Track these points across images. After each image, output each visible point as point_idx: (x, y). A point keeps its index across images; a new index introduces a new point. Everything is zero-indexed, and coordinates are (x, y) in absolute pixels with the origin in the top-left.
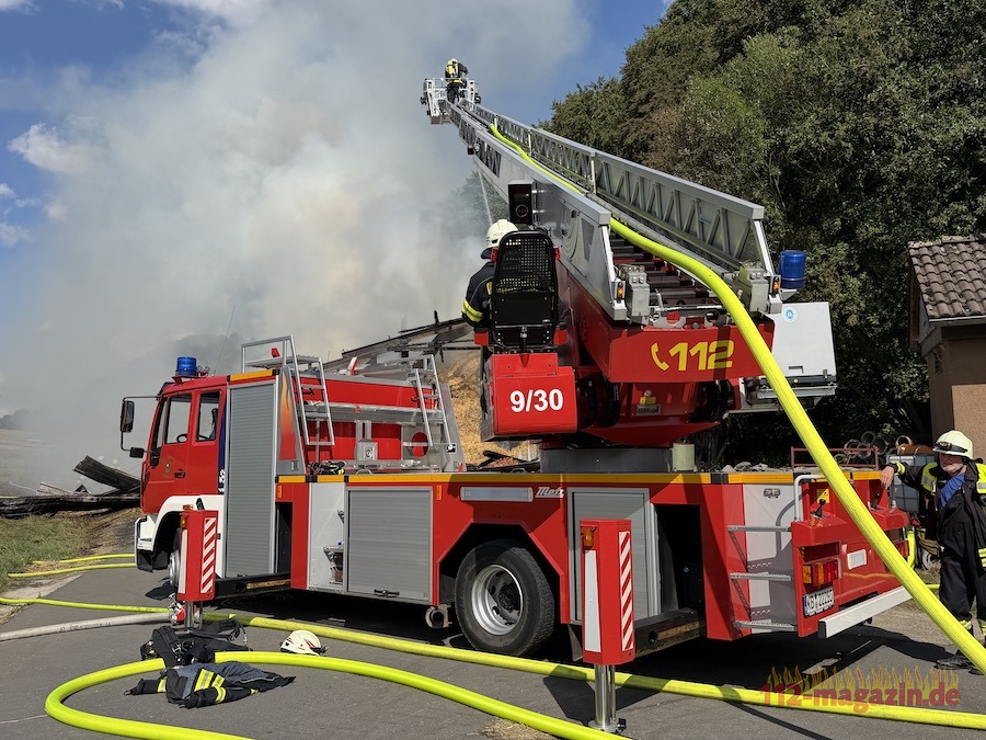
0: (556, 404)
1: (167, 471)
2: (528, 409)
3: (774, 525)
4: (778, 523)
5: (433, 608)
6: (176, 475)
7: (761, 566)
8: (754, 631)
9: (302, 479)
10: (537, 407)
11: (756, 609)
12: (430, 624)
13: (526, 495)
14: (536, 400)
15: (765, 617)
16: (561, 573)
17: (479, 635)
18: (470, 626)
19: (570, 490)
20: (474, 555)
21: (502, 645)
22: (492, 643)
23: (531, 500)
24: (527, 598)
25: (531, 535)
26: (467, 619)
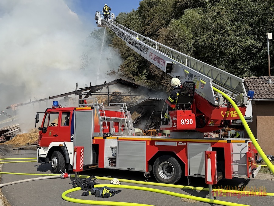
0: (191, 123)
1: (50, 134)
2: (185, 124)
3: (240, 152)
4: (241, 152)
5: (146, 173)
6: (54, 136)
7: (236, 162)
8: (234, 177)
9: (102, 138)
10: (187, 123)
11: (235, 172)
12: (145, 177)
13: (175, 144)
14: (187, 122)
15: (237, 174)
16: (185, 163)
17: (161, 179)
18: (158, 177)
19: (188, 143)
20: (159, 159)
21: (168, 182)
22: (165, 181)
23: (177, 145)
24: (176, 170)
25: (177, 154)
26: (157, 175)
